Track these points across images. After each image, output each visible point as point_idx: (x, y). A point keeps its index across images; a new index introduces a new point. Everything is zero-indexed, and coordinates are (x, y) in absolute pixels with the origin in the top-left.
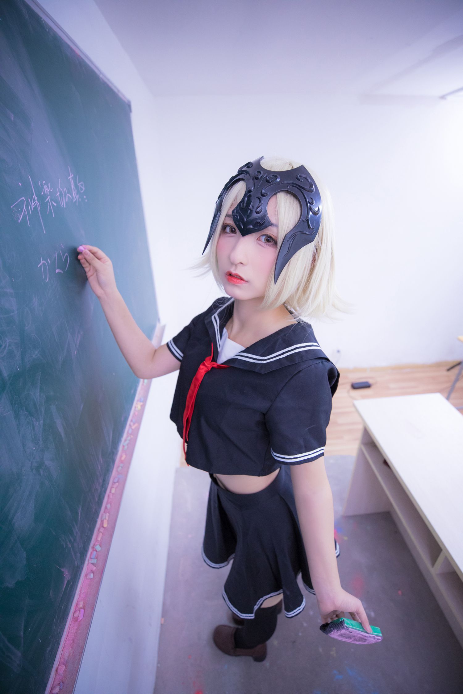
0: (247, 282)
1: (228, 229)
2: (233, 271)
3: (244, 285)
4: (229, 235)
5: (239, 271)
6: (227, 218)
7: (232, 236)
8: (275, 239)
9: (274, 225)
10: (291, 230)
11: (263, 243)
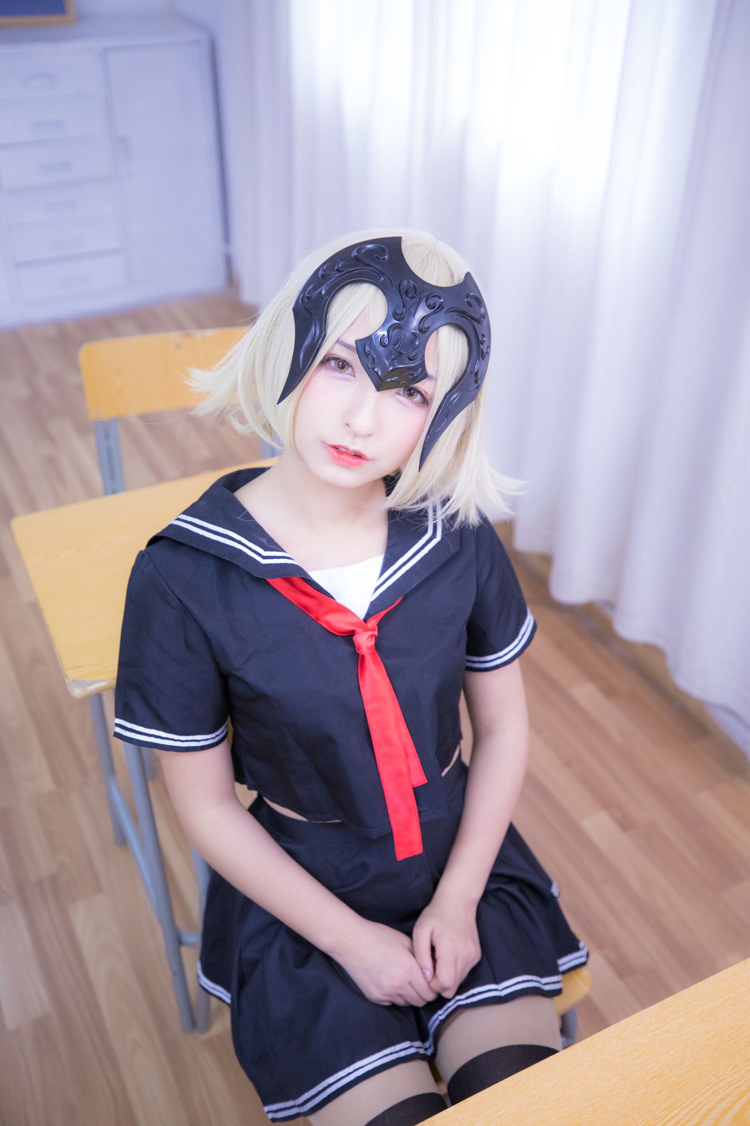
0: (367, 460)
1: (333, 364)
3: (364, 465)
4: (337, 374)
6: (337, 346)
7: (346, 379)
8: (428, 397)
9: (431, 378)
10: (454, 387)
11: (404, 399)
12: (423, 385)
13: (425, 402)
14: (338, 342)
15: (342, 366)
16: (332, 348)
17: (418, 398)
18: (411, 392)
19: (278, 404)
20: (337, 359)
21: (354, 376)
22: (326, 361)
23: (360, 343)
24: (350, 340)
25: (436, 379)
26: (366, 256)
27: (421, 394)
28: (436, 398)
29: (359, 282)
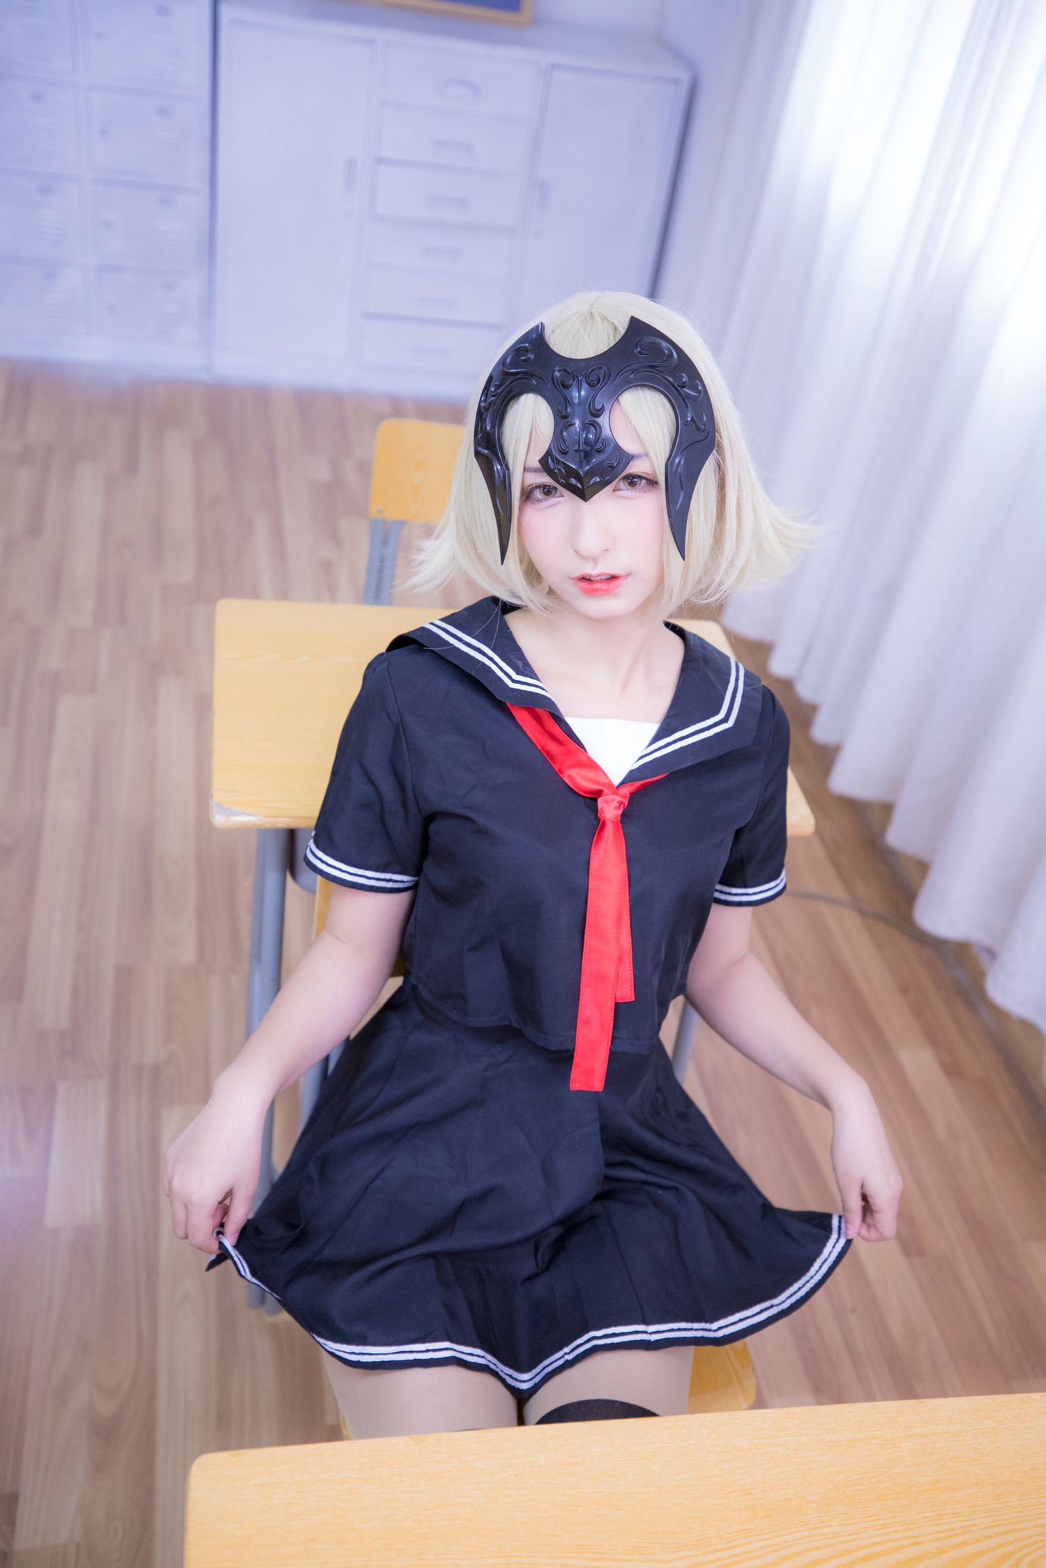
0: (628, 575)
1: (538, 494)
2: (593, 570)
3: (625, 585)
4: (545, 504)
5: (604, 567)
6: (528, 475)
7: (555, 505)
8: (651, 477)
9: (638, 456)
10: (672, 451)
11: (627, 492)
12: (635, 468)
13: (652, 483)
14: (525, 470)
15: (548, 491)
16: (523, 479)
17: (644, 482)
18: (632, 480)
19: (502, 564)
20: (538, 487)
21: (563, 496)
22: (527, 495)
23: (543, 461)
24: (534, 462)
25: (647, 455)
26: (512, 365)
27: (640, 477)
28: (658, 474)
29: (517, 395)
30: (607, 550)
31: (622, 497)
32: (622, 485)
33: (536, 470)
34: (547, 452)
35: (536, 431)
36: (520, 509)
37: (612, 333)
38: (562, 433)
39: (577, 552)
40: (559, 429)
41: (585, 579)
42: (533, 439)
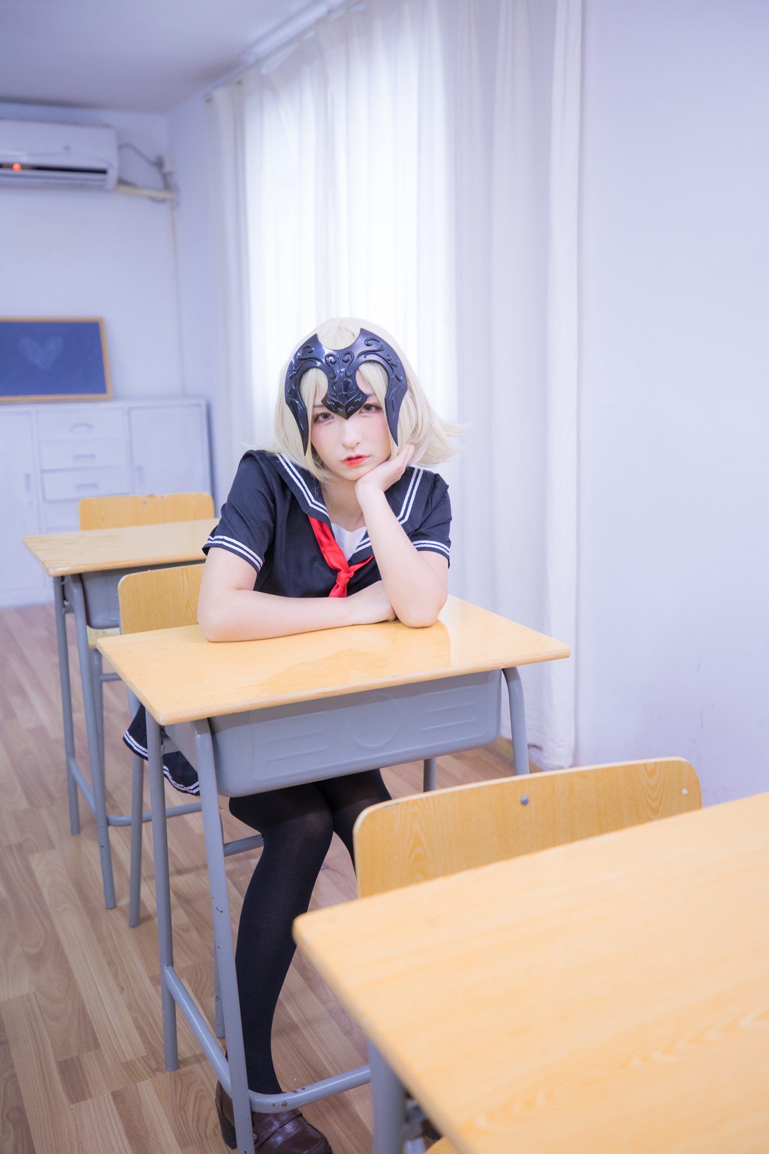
0: (369, 456)
1: (321, 418)
2: (353, 455)
3: (367, 460)
4: (325, 423)
5: (358, 452)
6: (315, 409)
7: (331, 423)
8: (378, 405)
9: (371, 395)
10: (387, 392)
11: (365, 413)
12: (369, 401)
13: (378, 408)
14: (314, 406)
15: (326, 416)
16: (313, 411)
17: (374, 408)
18: (368, 408)
19: (305, 454)
20: (321, 414)
21: (334, 418)
22: (316, 419)
23: (324, 401)
24: (319, 402)
25: (375, 394)
26: (303, 354)
27: (373, 406)
28: (381, 404)
29: (307, 370)
30: (358, 443)
31: (365, 416)
32: (363, 410)
33: (320, 406)
34: (326, 396)
35: (319, 386)
36: (312, 427)
37: (352, 337)
38: (332, 387)
39: (344, 445)
40: (331, 384)
41: (350, 459)
42: (317, 391)
